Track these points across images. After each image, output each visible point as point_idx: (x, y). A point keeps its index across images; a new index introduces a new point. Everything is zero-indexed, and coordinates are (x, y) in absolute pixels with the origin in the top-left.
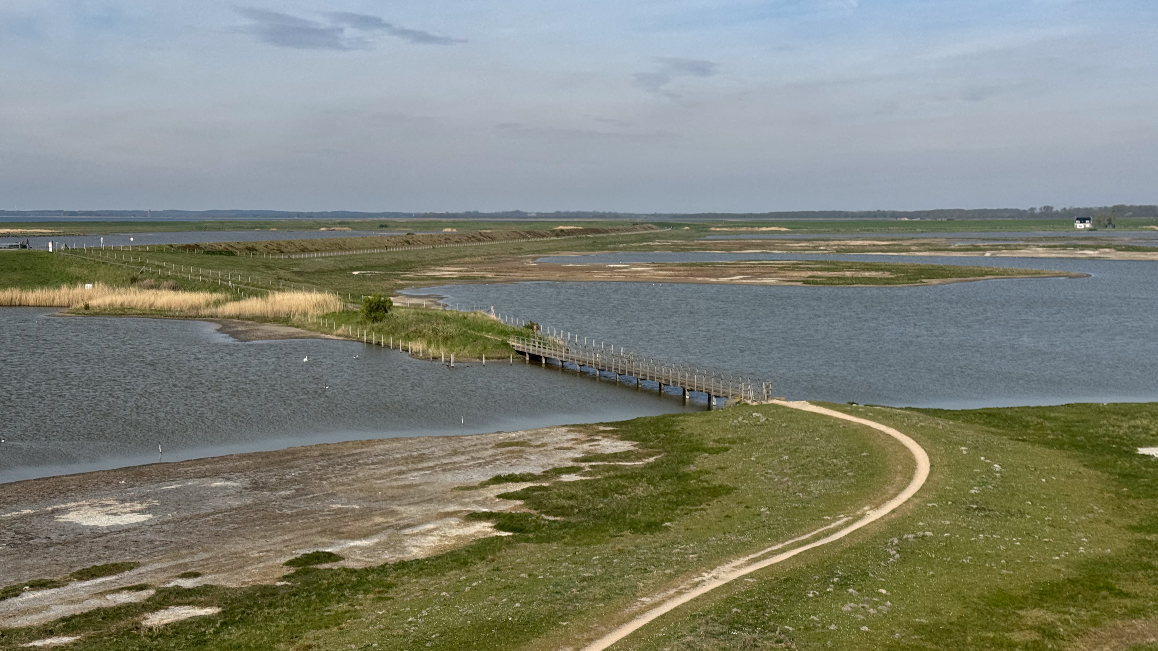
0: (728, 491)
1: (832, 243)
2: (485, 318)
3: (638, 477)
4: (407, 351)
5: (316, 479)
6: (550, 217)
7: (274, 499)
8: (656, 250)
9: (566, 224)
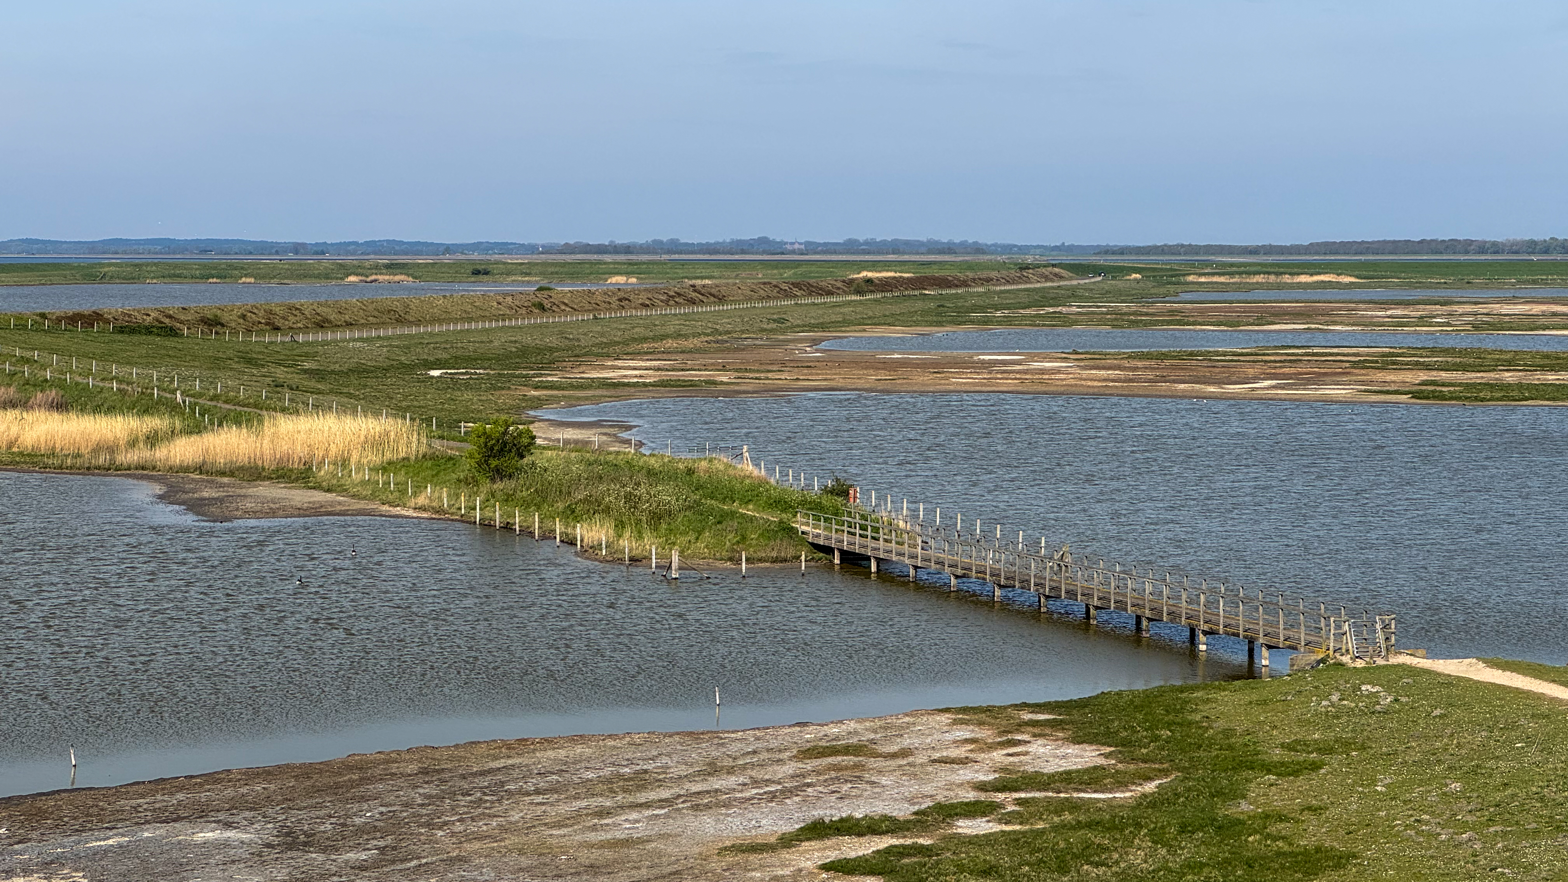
0: (1340, 861)
1: (1460, 309)
2: (731, 472)
3: (1128, 825)
4: (572, 543)
5: (421, 825)
6: (835, 252)
7: (334, 869)
8: (1076, 323)
9: (874, 266)
